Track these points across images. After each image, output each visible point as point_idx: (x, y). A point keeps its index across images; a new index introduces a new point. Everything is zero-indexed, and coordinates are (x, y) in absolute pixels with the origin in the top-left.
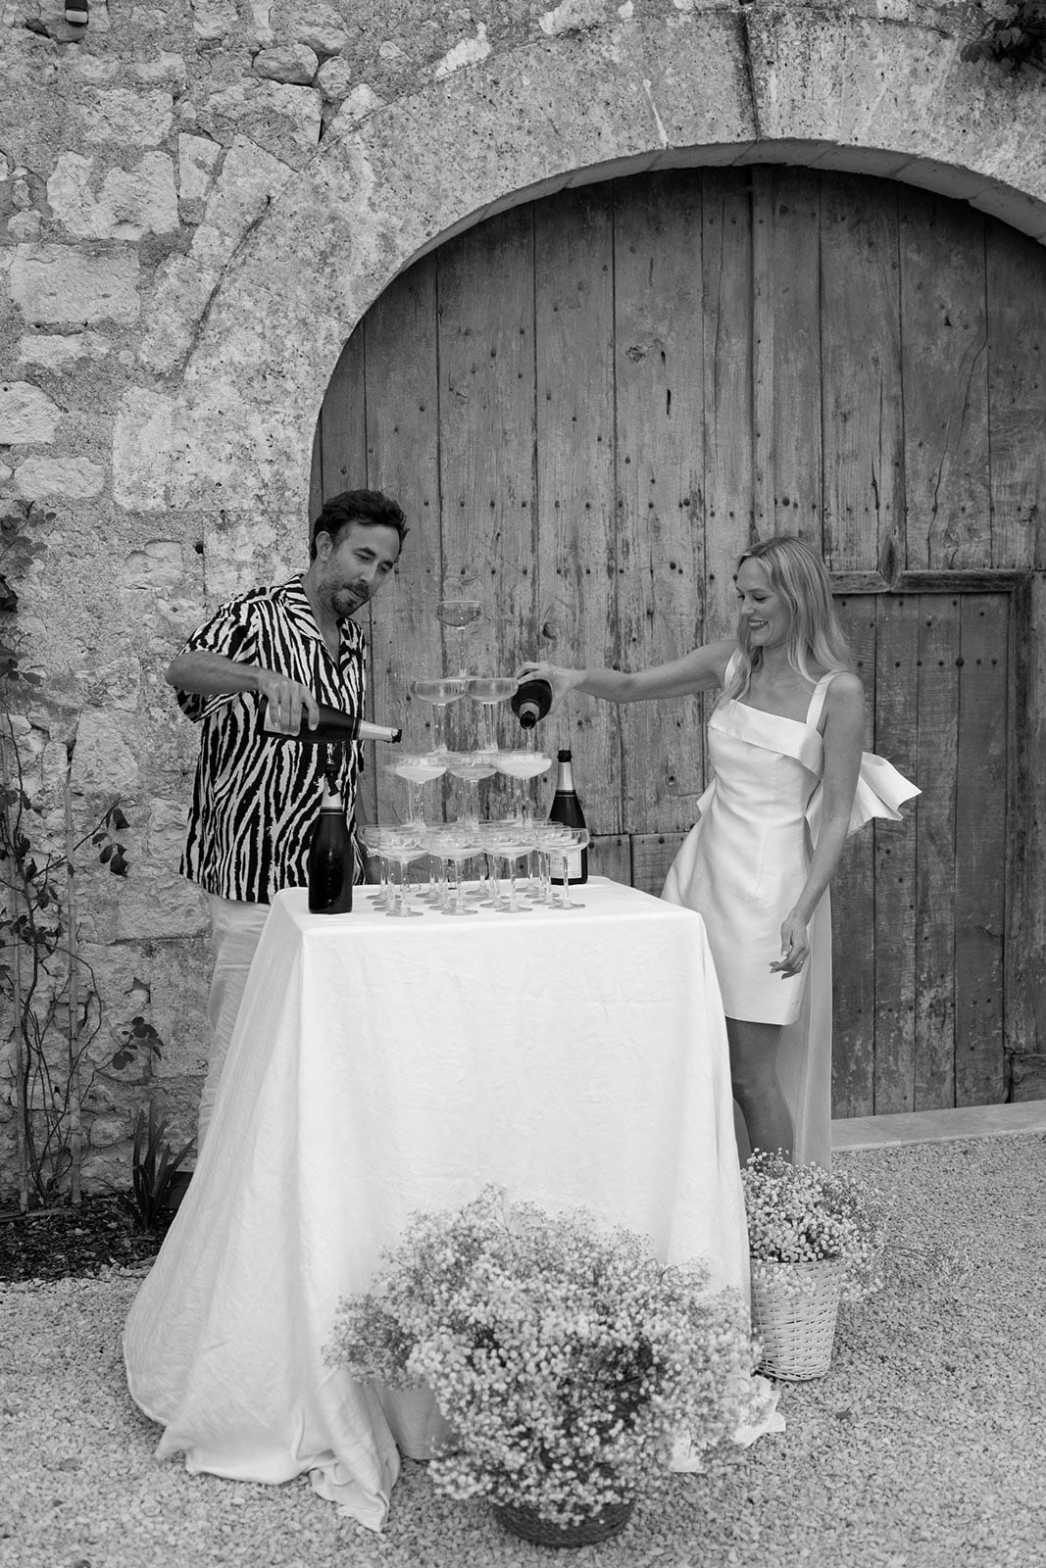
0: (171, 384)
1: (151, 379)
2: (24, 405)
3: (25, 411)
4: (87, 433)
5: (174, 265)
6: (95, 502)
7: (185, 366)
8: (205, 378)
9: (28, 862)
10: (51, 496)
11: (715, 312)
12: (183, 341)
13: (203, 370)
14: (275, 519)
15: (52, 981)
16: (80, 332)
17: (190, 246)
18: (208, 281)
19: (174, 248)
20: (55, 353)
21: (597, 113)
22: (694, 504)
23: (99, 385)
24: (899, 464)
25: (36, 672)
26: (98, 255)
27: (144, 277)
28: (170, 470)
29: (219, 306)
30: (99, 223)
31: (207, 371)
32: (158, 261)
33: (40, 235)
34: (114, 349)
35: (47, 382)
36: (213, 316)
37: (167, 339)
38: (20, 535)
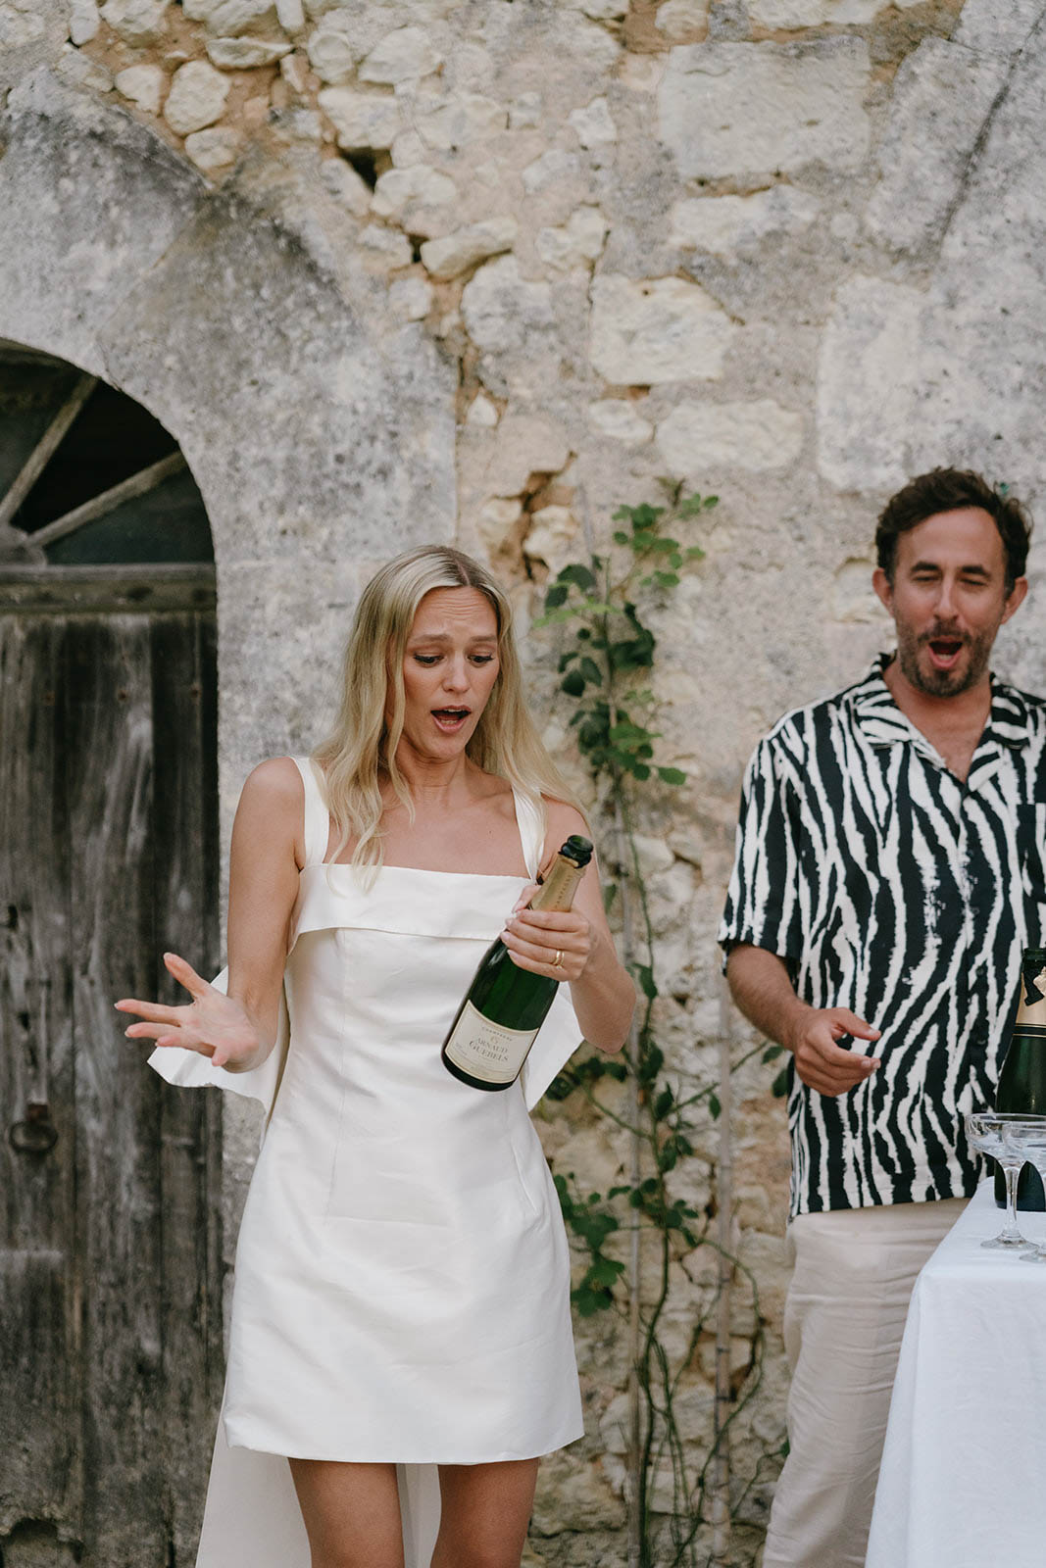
0: (919, 266)
1: (884, 259)
2: (674, 318)
3: (676, 328)
4: (776, 359)
5: (929, 59)
6: (786, 477)
7: (944, 231)
8: (979, 252)
9: (661, 1088)
10: (714, 469)
12: (941, 189)
13: (975, 238)
15: (696, 1293)
16: (766, 188)
17: (959, 23)
18: (987, 80)
19: (931, 29)
20: (728, 226)
23: (798, 275)
25: (682, 766)
26: (800, 55)
27: (878, 84)
28: (915, 416)
29: (1005, 123)
31: (983, 239)
32: (902, 55)
33: (706, 30)
34: (824, 212)
35: (711, 277)
36: (994, 143)
37: (914, 188)
38: (662, 535)
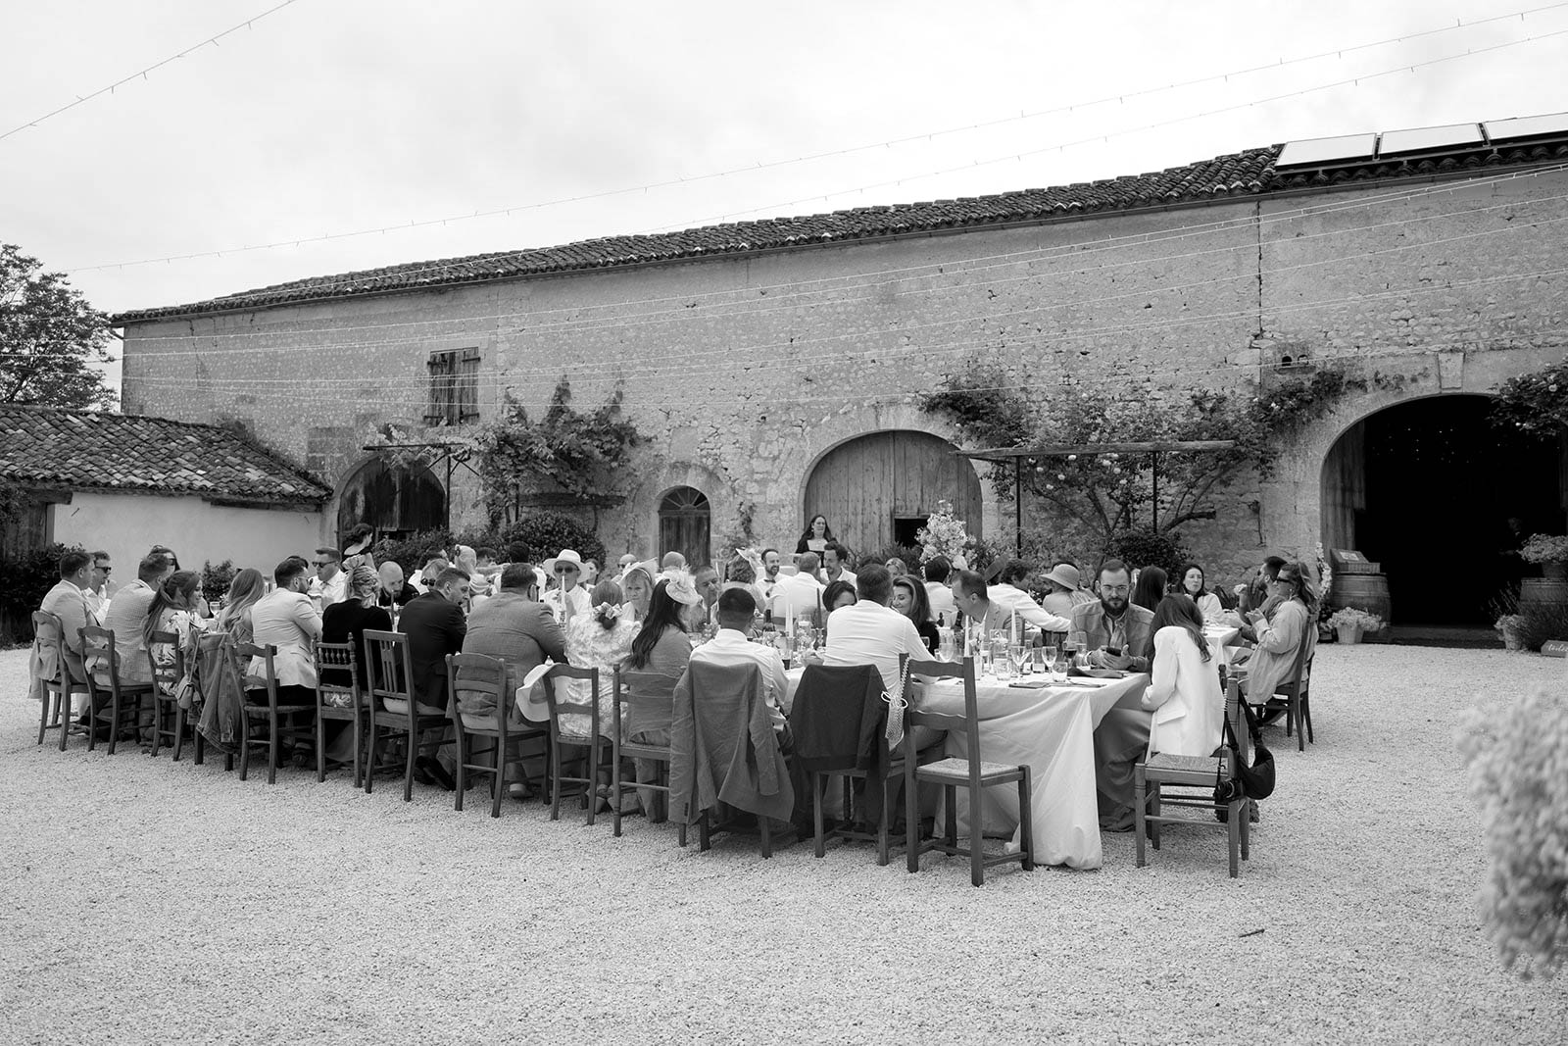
0: (776, 482)
1: (773, 481)
7: (778, 479)
8: (782, 481)
11: (883, 461)
12: (778, 474)
13: (781, 479)
14: (792, 506)
17: (780, 457)
18: (783, 463)
19: (778, 458)
21: (849, 428)
22: (879, 500)
24: (922, 491)
26: (766, 460)
27: (773, 463)
28: (776, 497)
29: (784, 468)
30: (766, 454)
32: (775, 460)
33: (758, 457)
36: (783, 470)
37: (776, 474)
